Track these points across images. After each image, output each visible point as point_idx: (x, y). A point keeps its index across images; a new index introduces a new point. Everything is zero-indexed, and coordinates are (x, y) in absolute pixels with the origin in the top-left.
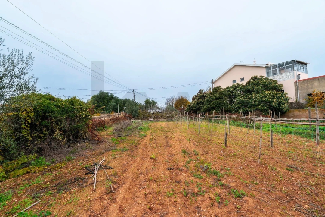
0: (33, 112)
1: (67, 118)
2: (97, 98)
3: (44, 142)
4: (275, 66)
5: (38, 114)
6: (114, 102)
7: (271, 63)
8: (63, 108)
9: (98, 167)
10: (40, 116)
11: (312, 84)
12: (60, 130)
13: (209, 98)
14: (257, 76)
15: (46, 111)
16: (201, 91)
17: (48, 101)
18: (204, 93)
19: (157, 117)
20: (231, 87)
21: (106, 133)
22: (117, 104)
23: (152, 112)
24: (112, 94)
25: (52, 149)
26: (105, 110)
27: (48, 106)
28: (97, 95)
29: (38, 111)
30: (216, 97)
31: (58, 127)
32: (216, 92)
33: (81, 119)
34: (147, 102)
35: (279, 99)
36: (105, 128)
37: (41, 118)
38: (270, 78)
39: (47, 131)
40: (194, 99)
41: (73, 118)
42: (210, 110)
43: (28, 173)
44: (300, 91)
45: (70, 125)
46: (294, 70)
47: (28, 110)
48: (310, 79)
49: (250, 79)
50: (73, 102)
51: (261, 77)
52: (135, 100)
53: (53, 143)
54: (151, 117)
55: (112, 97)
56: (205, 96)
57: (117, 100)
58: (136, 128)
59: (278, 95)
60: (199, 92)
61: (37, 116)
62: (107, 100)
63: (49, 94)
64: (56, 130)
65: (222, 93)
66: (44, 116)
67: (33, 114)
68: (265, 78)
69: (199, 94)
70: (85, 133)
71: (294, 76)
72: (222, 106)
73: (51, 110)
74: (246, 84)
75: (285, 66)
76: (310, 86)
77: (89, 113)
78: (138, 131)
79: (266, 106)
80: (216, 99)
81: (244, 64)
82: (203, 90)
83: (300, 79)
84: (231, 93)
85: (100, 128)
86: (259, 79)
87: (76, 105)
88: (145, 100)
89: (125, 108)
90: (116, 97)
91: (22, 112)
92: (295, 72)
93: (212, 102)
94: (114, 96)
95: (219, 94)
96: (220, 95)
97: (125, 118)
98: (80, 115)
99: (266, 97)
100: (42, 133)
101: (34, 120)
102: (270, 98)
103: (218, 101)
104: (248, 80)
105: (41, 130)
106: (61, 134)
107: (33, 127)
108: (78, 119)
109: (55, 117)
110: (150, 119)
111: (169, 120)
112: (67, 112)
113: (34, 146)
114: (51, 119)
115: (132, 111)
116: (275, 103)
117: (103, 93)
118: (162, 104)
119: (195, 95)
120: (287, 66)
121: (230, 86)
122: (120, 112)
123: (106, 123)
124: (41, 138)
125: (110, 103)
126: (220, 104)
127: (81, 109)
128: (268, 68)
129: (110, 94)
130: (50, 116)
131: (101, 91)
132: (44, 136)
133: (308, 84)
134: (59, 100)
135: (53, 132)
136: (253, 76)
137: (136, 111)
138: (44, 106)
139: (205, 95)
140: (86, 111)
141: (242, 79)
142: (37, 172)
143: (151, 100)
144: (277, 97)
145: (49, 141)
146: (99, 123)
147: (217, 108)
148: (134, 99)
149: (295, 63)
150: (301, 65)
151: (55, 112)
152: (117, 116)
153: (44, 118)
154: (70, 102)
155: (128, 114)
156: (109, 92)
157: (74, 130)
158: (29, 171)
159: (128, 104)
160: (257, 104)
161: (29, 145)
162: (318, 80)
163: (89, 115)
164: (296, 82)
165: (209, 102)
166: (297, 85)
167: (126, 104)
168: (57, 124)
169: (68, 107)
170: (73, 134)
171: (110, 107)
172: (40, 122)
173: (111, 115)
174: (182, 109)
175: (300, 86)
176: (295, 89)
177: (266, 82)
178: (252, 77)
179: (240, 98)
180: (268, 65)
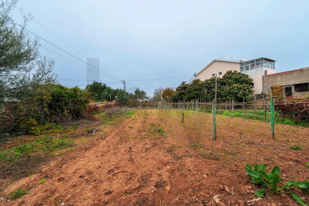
0: (51, 96)
1: (71, 102)
2: (91, 88)
3: (57, 117)
4: (247, 63)
5: (54, 98)
6: (107, 92)
7: (244, 60)
8: (70, 94)
9: (95, 130)
10: (55, 99)
11: (276, 79)
12: (67, 109)
13: (190, 89)
14: (231, 71)
15: (59, 96)
16: (183, 83)
17: (60, 89)
18: (187, 85)
19: (145, 105)
20: (210, 80)
21: (99, 116)
22: (109, 93)
23: (141, 101)
24: (105, 84)
25: (63, 122)
26: (99, 99)
27: (60, 93)
28: (91, 85)
29: (54, 96)
30: (195, 88)
31: (66, 107)
32: (196, 84)
33: (81, 103)
34: (137, 92)
35: (244, 91)
36: (99, 112)
37: (55, 101)
38: (242, 73)
39: (59, 110)
40: (177, 90)
41: (76, 102)
42: (189, 99)
43: (52, 132)
44: (266, 85)
45: (73, 106)
46: (262, 66)
47: (48, 95)
48: (274, 74)
49: (226, 73)
50: (75, 90)
51: (235, 71)
52: (126, 91)
53: (63, 118)
54: (140, 105)
55: (105, 87)
56: (187, 88)
57: (109, 90)
58: (124, 112)
59: (244, 88)
60: (182, 84)
61: (53, 99)
62: (100, 90)
63: (59, 84)
64: (65, 109)
65: (200, 85)
66: (58, 99)
67: (51, 97)
68: (238, 72)
69: (182, 86)
70: (84, 114)
71: (262, 72)
72: (200, 96)
73: (62, 95)
74: (223, 78)
75: (255, 63)
76: (274, 80)
77: (87, 99)
78: (125, 115)
79: (233, 97)
80: (195, 90)
81: (222, 60)
82: (185, 82)
83: (267, 74)
84: (209, 85)
85: (95, 112)
86: (233, 74)
87: (78, 93)
88: (135, 90)
89: (116, 97)
90: (108, 87)
91: (44, 96)
92: (263, 68)
93: (192, 93)
94: (106, 86)
95: (198, 85)
96: (198, 87)
97: (116, 105)
98: (81, 100)
99: (233, 89)
100: (56, 111)
101: (52, 102)
102: (236, 90)
103: (196, 92)
104: (224, 74)
105: (55, 109)
106: (68, 113)
107: (50, 106)
108: (79, 102)
109: (65, 101)
110: (139, 107)
111: (155, 108)
112: (72, 97)
113: (51, 119)
114: (62, 102)
115: (123, 100)
116: (240, 94)
117: (96, 83)
118: (150, 95)
119: (178, 86)
120: (257, 62)
121: (208, 79)
122: (112, 101)
123: (100, 108)
124: (55, 114)
125: (103, 92)
126: (198, 94)
127: (81, 95)
128: (241, 63)
129: (103, 85)
130: (62, 100)
131: (95, 81)
132: (57, 113)
133: (272, 78)
134: (66, 88)
135: (63, 111)
136: (228, 70)
137: (126, 100)
138: (58, 93)
139: (186, 86)
140: (85, 97)
141: (220, 73)
142: (57, 132)
143: (140, 90)
144: (243, 89)
145: (61, 116)
146: (94, 108)
147: (195, 98)
148: (124, 89)
149: (263, 60)
150: (270, 62)
151: (64, 97)
152: (109, 104)
153: (58, 101)
154: (74, 90)
155: (119, 103)
156: (102, 82)
157: (77, 110)
158: (53, 131)
159: (119, 94)
160: (226, 95)
161: (48, 118)
162: (281, 75)
163: (87, 100)
164: (263, 76)
165: (189, 92)
166: (264, 79)
167: (117, 94)
168: (66, 105)
169: (72, 94)
170: (76, 114)
171: (103, 96)
172: (55, 103)
173: (104, 103)
174: (167, 99)
175: (266, 80)
176: (263, 83)
177: (237, 77)
178: (227, 72)
179: (214, 90)
180: (242, 61)
